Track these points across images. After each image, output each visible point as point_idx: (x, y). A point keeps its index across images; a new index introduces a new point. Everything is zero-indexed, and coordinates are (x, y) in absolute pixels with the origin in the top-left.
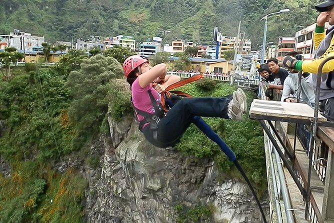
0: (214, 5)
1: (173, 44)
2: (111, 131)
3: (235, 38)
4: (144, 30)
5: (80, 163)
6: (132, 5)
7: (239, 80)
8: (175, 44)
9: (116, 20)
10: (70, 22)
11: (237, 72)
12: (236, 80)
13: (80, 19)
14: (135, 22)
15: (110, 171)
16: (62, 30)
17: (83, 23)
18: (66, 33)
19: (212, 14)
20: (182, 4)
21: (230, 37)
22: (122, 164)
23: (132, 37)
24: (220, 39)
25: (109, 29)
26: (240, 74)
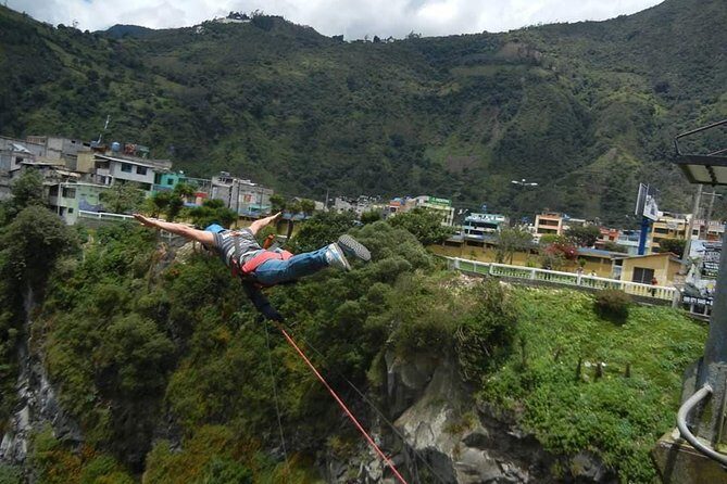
0: (642, 144)
1: (537, 221)
2: (390, 381)
3: (689, 217)
4: (474, 190)
5: (316, 445)
6: (454, 137)
7: (693, 300)
8: (542, 222)
9: (415, 167)
10: (322, 166)
11: (689, 279)
12: (687, 299)
13: (343, 161)
14: (456, 173)
15: (378, 468)
16: (306, 182)
17: (348, 169)
18: (312, 187)
19: (635, 163)
20: (563, 139)
21: (677, 215)
22: (404, 457)
23: (447, 201)
24: (652, 212)
25: (400, 184)
26: (696, 285)
